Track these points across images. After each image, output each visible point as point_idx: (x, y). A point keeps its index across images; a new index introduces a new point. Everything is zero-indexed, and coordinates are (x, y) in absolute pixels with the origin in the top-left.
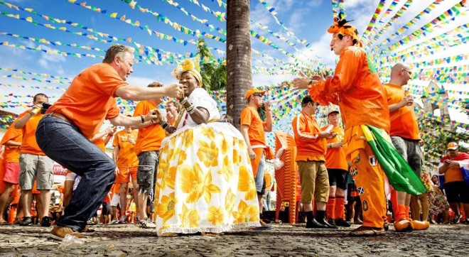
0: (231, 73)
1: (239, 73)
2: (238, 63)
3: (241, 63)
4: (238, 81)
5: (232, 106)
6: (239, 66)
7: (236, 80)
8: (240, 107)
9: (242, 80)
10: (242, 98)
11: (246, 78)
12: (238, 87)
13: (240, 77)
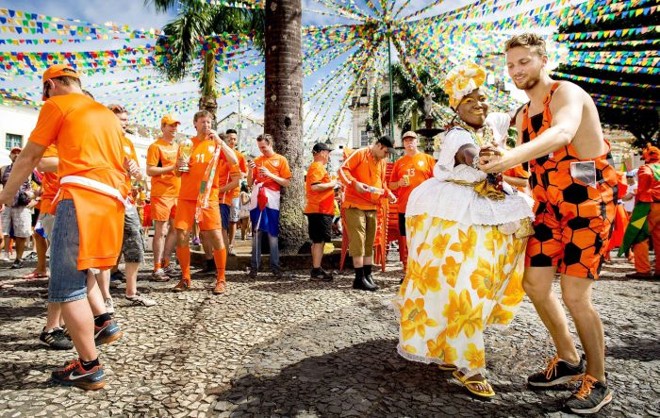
0: (274, 48)
1: (285, 50)
2: (285, 33)
3: (289, 34)
4: (284, 61)
5: (274, 98)
6: (285, 37)
7: (280, 58)
8: (286, 99)
9: (290, 59)
10: (289, 87)
11: (295, 56)
12: (284, 70)
13: (286, 55)
